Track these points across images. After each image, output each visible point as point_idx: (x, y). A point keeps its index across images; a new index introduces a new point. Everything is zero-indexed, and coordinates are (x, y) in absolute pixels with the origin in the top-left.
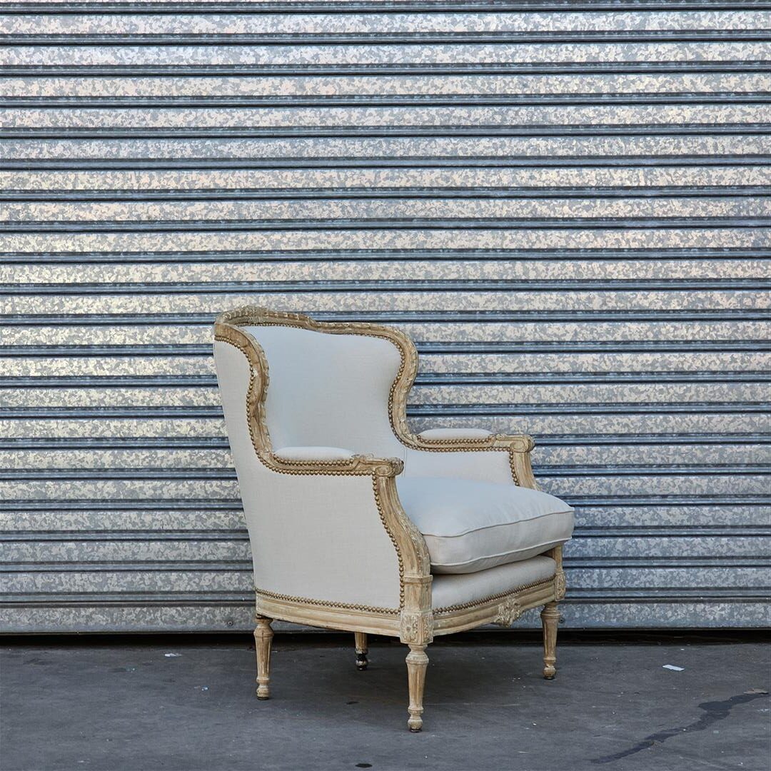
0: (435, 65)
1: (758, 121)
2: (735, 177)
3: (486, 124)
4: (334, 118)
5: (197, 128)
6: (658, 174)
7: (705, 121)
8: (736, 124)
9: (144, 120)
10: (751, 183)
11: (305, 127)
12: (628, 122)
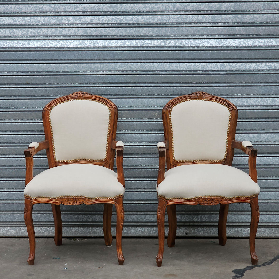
0: (138, 24)
1: (265, 45)
2: (256, 66)
3: (158, 46)
4: (98, 44)
5: (45, 48)
6: (226, 65)
7: (244, 45)
8: (256, 46)
9: (25, 44)
10: (262, 69)
11: (87, 47)
12: (214, 45)
